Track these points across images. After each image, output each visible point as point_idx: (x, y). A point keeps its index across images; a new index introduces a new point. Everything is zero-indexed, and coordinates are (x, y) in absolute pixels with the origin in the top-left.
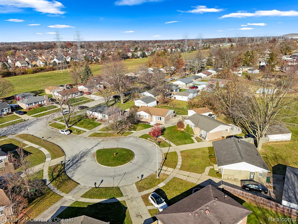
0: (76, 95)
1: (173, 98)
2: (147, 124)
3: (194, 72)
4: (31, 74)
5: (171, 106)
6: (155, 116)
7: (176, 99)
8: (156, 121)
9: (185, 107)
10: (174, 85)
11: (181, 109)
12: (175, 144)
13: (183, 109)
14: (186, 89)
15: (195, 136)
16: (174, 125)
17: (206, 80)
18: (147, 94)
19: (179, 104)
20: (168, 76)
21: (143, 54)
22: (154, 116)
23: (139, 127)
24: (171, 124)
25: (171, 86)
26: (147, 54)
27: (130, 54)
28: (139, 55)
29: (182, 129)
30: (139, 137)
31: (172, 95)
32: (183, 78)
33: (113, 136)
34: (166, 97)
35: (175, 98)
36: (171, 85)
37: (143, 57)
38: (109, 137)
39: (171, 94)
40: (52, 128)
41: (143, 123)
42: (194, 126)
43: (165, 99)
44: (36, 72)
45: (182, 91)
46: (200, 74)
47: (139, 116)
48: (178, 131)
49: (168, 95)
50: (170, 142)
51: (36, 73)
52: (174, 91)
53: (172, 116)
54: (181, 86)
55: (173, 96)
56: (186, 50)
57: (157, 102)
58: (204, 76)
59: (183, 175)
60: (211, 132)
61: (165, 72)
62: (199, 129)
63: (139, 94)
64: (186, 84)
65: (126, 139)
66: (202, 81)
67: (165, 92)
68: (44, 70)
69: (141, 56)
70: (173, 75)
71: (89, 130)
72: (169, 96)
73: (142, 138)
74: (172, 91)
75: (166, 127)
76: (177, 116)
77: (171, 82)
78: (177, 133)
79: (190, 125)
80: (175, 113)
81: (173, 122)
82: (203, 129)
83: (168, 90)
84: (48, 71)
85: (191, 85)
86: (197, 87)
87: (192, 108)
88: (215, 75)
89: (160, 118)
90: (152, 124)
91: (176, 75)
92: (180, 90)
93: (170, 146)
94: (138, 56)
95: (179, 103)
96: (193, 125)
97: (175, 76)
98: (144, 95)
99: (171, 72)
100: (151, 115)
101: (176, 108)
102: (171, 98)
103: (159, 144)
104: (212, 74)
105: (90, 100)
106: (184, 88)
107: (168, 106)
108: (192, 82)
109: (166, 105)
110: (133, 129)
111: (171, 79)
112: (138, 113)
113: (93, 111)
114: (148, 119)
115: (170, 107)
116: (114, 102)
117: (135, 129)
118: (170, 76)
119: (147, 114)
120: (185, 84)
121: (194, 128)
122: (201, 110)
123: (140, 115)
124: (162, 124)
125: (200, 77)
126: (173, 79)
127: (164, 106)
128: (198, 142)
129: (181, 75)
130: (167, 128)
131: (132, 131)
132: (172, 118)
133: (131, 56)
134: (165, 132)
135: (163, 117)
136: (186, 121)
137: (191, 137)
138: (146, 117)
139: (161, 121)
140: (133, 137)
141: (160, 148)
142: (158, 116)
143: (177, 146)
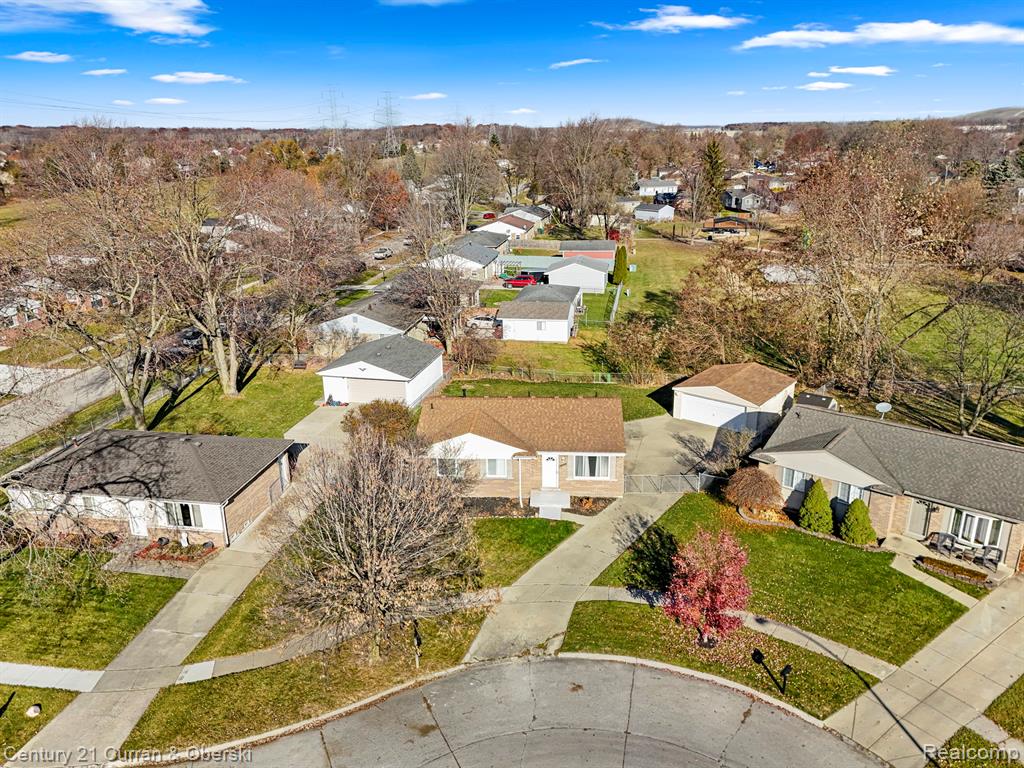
2: (516, 514)
6: (555, 455)
7: (506, 338)
8: (563, 484)
12: (878, 655)
16: (678, 494)
19: (545, 361)
22: (545, 455)
29: (772, 517)
30: (567, 648)
35: (499, 332)
42: (867, 488)
50: (813, 636)
58: (514, 235)
62: (910, 502)
64: (484, 267)
71: (103, 673)
79: (827, 481)
86: (539, 279)
88: (540, 231)
89: (592, 460)
90: (547, 507)
96: (865, 481)
100: (529, 449)
104: (534, 228)
109: (490, 375)
112: (436, 450)
120: (481, 266)
124: (608, 500)
135: (611, 451)
136: (782, 459)
137: (893, 565)
138: (493, 470)
139: (600, 482)
140: (519, 657)
141: (820, 724)
142: (575, 454)
143: (903, 666)
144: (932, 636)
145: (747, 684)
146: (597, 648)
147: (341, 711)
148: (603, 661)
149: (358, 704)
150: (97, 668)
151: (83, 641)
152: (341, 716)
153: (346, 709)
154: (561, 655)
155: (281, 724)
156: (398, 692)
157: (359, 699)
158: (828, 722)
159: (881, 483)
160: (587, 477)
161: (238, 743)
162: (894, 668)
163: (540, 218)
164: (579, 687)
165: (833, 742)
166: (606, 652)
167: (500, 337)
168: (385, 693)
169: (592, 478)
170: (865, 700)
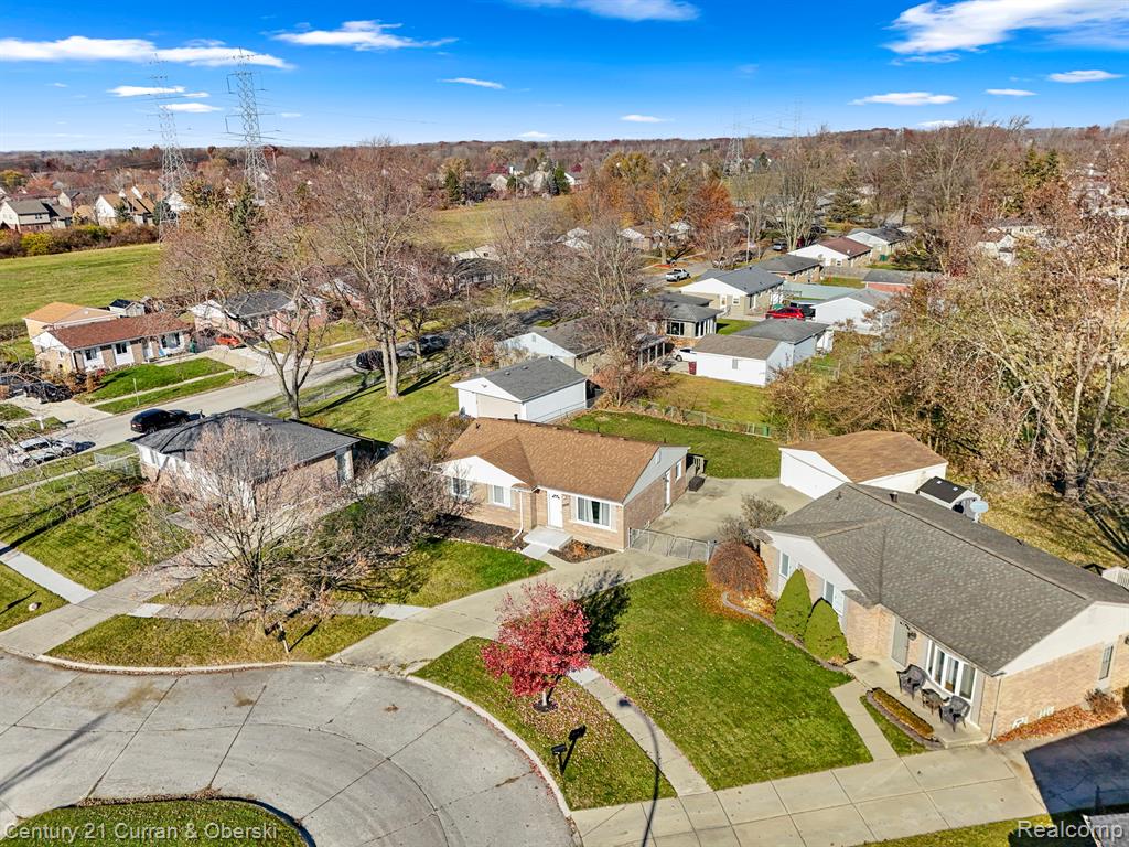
0: (167, 351)
1: (680, 368)
2: (501, 545)
3: (779, 247)
4: (43, 254)
5: (672, 412)
6: (559, 493)
7: (698, 374)
8: (567, 526)
9: (752, 421)
10: (690, 300)
11: (733, 436)
12: (704, 771)
13: (740, 435)
14: (747, 318)
15: (864, 680)
16: (685, 561)
17: (844, 280)
18: (536, 344)
19: (718, 403)
20: (656, 261)
21: (555, 179)
22: (551, 492)
23: (441, 573)
24: (669, 553)
25: (668, 306)
26: (571, 180)
27: (500, 182)
28: (537, 185)
29: (753, 605)
30: (422, 674)
31: (677, 352)
32: (728, 270)
33: (231, 649)
34: (645, 361)
35: (693, 366)
36: (670, 300)
37: (558, 194)
38: (201, 662)
39: (669, 348)
41: (476, 541)
42: (845, 592)
43: (634, 371)
44: (68, 247)
45: (728, 333)
46: (812, 252)
47: (457, 487)
48: (722, 616)
49: (653, 348)
50: (659, 732)
51: (70, 250)
52: (689, 328)
53: (675, 487)
54: (722, 307)
55: (683, 354)
56: (735, 167)
57: (592, 392)
58: (833, 261)
60: (1013, 668)
61: (646, 244)
62: (892, 620)
63: (497, 346)
64: (751, 295)
65: (319, 688)
66: (827, 282)
67: (639, 337)
68: (109, 239)
69: (547, 187)
70: (680, 260)
71: (94, 593)
72: (660, 354)
73: (444, 681)
74: (677, 328)
75: (633, 574)
76: (711, 482)
77: (673, 289)
78: (717, 636)
79: (813, 575)
80: (693, 467)
81: (685, 534)
82: (930, 632)
83: (653, 327)
84: (124, 243)
85: (776, 299)
86: (808, 312)
87: (802, 428)
88: (883, 258)
89: (596, 506)
90: (538, 546)
91: (694, 258)
92: (719, 326)
93: (659, 788)
94: (537, 190)
95: (713, 395)
96: (842, 582)
97: (690, 262)
98: (519, 353)
99: (672, 245)
100: (532, 482)
101: (697, 428)
102: (670, 370)
103: (563, 768)
104: (871, 255)
105: (232, 376)
106: (738, 314)
107: (655, 413)
108: (781, 287)
109: (640, 410)
110: (401, 584)
111: (672, 276)
112: (450, 469)
113: (168, 448)
114: (509, 513)
115: (662, 422)
116: (354, 387)
117: (407, 589)
118: (669, 262)
119: (507, 481)
120: (744, 294)
121: (848, 609)
122: (873, 453)
123: (459, 485)
124: (605, 551)
125: (816, 264)
126: (682, 275)
127: (629, 416)
128: (902, 746)
129: (722, 259)
130: (641, 582)
131: (390, 610)
132: (675, 499)
133: (505, 188)
134: (627, 626)
135: (612, 500)
136: (776, 539)
137: (833, 690)
138: (499, 497)
139: (602, 531)
140: (377, 669)
141: (567, 813)
142: (577, 496)
143: (720, 793)
144: (788, 773)
145: (539, 755)
147: (205, 669)
148: (441, 694)
149: (220, 668)
150: (94, 589)
151: (103, 567)
152: (202, 672)
153: (210, 668)
154: (410, 678)
155: (156, 665)
156: (258, 668)
157: (225, 663)
158: (576, 815)
159: (857, 589)
160: (590, 523)
161: (120, 668)
162: (708, 789)
163: (886, 243)
164: (396, 709)
165: (563, 832)
166: (448, 687)
167: (694, 373)
168: (247, 666)
169: (596, 525)
170: (637, 808)
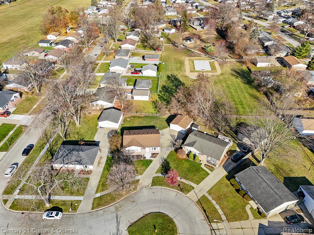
2: (142, 159)
6: (149, 148)
7: (134, 99)
8: (150, 151)
12: (195, 183)
15: (203, 163)
16: (170, 151)
29: (184, 156)
30: (152, 186)
40: (23, 213)
48: (182, 160)
50: (187, 181)
59: (237, 228)
62: (205, 156)
66: (133, 55)
75: (165, 156)
78: (183, 163)
79: (193, 151)
86: (140, 72)
90: (147, 157)
96: (198, 152)
98: (97, 105)
100: (144, 147)
103: (181, 190)
106: (125, 74)
107: (135, 114)
114: (140, 153)
120: (125, 69)
121: (199, 155)
122: (184, 122)
124: (158, 153)
128: (211, 171)
130: (167, 158)
136: (186, 147)
137: (201, 166)
138: (137, 151)
139: (156, 151)
140: (145, 188)
141: (186, 195)
142: (152, 147)
143: (199, 185)
144: (203, 180)
145: (177, 190)
146: (156, 186)
148: (157, 188)
150: (82, 196)
152: (121, 200)
163: (138, 37)
164: (154, 192)
165: (187, 198)
170: (193, 191)
